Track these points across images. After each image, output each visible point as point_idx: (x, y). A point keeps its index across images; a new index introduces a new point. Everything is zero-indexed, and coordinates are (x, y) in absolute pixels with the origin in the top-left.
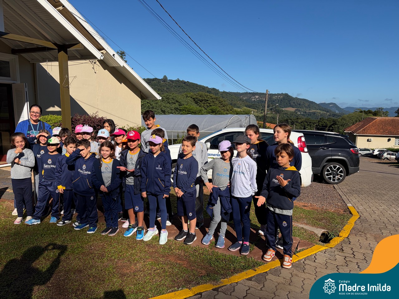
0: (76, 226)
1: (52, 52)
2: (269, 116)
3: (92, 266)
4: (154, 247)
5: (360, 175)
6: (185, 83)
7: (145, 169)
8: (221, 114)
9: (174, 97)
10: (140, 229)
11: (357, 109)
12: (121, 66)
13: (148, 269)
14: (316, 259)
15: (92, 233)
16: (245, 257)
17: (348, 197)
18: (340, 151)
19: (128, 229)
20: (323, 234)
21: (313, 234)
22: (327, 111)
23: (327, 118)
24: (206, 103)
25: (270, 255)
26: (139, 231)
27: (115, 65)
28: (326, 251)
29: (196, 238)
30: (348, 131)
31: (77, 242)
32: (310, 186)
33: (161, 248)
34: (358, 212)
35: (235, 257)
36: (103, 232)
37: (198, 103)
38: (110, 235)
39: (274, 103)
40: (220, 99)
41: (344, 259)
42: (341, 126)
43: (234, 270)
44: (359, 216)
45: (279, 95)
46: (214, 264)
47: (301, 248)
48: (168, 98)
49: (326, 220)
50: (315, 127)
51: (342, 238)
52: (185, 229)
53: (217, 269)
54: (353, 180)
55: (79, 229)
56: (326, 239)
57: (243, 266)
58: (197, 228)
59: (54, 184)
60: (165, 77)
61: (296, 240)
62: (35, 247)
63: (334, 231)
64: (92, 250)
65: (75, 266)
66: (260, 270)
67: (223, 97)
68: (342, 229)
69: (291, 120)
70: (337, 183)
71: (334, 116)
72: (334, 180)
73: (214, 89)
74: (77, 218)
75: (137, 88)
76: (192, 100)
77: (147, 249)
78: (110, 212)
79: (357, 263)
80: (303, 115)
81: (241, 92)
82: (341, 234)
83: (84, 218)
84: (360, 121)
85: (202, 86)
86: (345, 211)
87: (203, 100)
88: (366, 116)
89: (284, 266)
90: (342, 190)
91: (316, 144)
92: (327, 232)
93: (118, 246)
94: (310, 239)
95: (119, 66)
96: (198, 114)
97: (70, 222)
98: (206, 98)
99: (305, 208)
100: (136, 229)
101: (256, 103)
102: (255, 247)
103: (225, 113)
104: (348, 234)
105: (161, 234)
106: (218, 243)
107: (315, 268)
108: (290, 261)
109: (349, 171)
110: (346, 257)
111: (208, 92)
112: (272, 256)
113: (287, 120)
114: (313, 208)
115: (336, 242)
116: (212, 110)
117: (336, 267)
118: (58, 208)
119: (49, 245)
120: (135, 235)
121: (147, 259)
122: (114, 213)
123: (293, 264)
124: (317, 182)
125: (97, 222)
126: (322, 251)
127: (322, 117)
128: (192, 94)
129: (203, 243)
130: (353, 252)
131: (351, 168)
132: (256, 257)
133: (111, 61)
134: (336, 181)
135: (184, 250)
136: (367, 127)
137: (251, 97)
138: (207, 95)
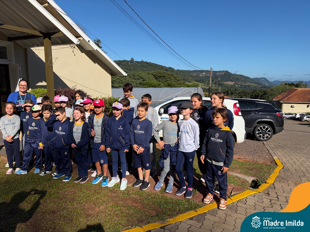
0: (55, 176)
1: (39, 39)
2: (213, 88)
3: (64, 208)
4: (115, 192)
5: (285, 134)
6: (147, 63)
7: (108, 129)
8: (176, 87)
9: (139, 74)
10: (105, 178)
11: (283, 82)
12: (95, 50)
13: (109, 210)
14: (247, 202)
15: (67, 181)
16: (188, 200)
17: (274, 151)
18: (269, 115)
19: (96, 178)
20: (253, 181)
21: (245, 181)
22: (259, 84)
23: (259, 90)
24: (164, 78)
25: (209, 199)
26: (104, 179)
27: (90, 49)
28: (255, 195)
29: (149, 185)
30: (276, 99)
31: (54, 189)
32: (244, 142)
33: (121, 193)
34: (282, 163)
35: (181, 200)
36: (75, 180)
37: (158, 79)
38: (82, 183)
39: (217, 78)
40: (175, 76)
41: (270, 201)
42: (270, 95)
43: (179, 211)
44: (283, 167)
45: (221, 72)
46: (163, 206)
47: (235, 193)
48: (134, 75)
49: (256, 169)
50: (249, 97)
51: (268, 184)
52: (141, 178)
53: (165, 211)
54: (279, 137)
55: (57, 178)
56: (255, 185)
57: (187, 208)
58: (151, 177)
59: (37, 142)
60: (132, 59)
61: (231, 186)
62: (20, 193)
63: (262, 178)
64: (65, 195)
65: (51, 208)
66: (201, 211)
67: (177, 74)
68: (269, 177)
69: (231, 91)
70: (266, 140)
71: (264, 88)
72: (263, 138)
73: (170, 68)
74: (56, 169)
75: (108, 67)
76: (153, 77)
77: (110, 194)
78: (81, 164)
79: (281, 205)
80: (240, 87)
81: (191, 70)
82: (267, 181)
83: (61, 169)
84: (285, 91)
85: (161, 65)
86: (272, 163)
87: (161, 77)
88: (289, 87)
89: (220, 208)
90: (270, 145)
91: (249, 109)
92: (256, 179)
93: (87, 192)
94: (243, 185)
95: (93, 49)
96: (158, 87)
97: (51, 172)
98: (164, 75)
99: (240, 160)
100: (102, 178)
101: (203, 79)
102: (197, 192)
103: (178, 86)
104: (273, 181)
105: (121, 181)
106: (168, 188)
107: (246, 209)
108: (225, 204)
109: (275, 131)
110: (271, 200)
111: (165, 70)
112: (210, 200)
113: (228, 91)
114: (246, 160)
115: (264, 188)
116: (168, 84)
117: (263, 208)
118: (40, 162)
119: (31, 191)
120: (101, 182)
121: (109, 202)
122: (85, 165)
123: (228, 206)
124: (250, 140)
125: (71, 172)
126: (252, 195)
127: (255, 89)
128: (152, 71)
129: (155, 189)
130: (277, 196)
131: (277, 128)
132: (198, 200)
133: (87, 46)
134: (265, 139)
135: (140, 195)
136: (290, 96)
137: (199, 74)
138: (165, 73)
